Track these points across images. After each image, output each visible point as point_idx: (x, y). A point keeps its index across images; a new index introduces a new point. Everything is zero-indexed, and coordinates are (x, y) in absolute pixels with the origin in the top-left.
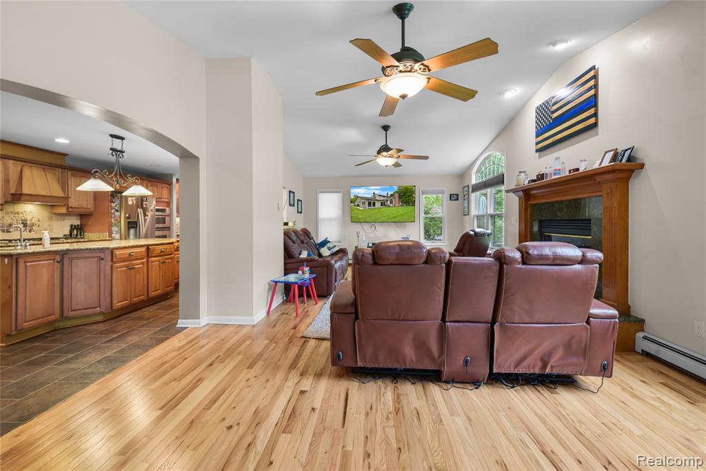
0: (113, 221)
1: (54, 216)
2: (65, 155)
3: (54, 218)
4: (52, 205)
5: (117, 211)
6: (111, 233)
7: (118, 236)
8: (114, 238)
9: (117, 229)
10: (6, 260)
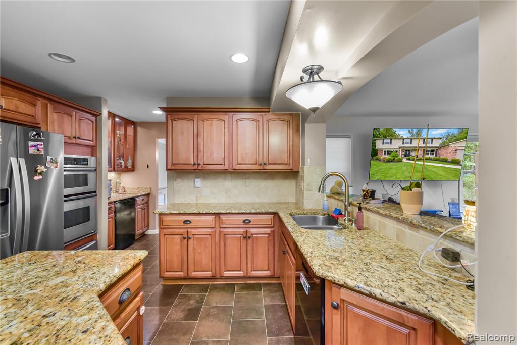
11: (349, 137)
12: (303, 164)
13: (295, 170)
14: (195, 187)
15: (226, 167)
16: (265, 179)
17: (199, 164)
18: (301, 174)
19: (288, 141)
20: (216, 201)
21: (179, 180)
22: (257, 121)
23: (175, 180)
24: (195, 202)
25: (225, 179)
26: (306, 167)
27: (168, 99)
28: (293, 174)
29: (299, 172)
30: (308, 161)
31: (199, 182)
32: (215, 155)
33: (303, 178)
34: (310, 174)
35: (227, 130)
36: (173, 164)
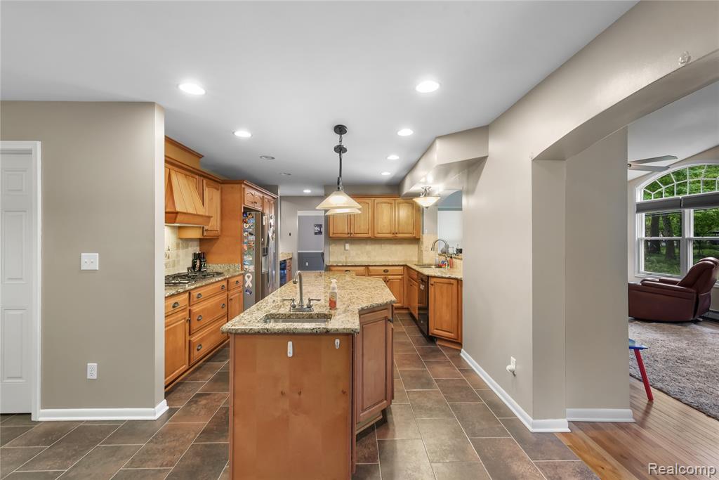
0: (246, 248)
1: (180, 241)
2: (200, 156)
3: (181, 245)
4: (179, 227)
5: (251, 234)
6: (243, 264)
7: (252, 268)
8: (247, 271)
9: (251, 259)
10: (337, 341)
12: (423, 233)
13: (418, 237)
14: (345, 250)
15: (370, 235)
16: (395, 244)
17: (351, 234)
18: (421, 240)
19: (413, 218)
20: (360, 260)
21: (333, 245)
22: (391, 204)
23: (330, 245)
24: (344, 260)
25: (367, 244)
26: (424, 235)
27: (325, 187)
28: (416, 240)
29: (419, 239)
30: (426, 231)
31: (348, 246)
32: (362, 227)
33: (422, 243)
34: (427, 240)
35: (370, 210)
36: (333, 233)
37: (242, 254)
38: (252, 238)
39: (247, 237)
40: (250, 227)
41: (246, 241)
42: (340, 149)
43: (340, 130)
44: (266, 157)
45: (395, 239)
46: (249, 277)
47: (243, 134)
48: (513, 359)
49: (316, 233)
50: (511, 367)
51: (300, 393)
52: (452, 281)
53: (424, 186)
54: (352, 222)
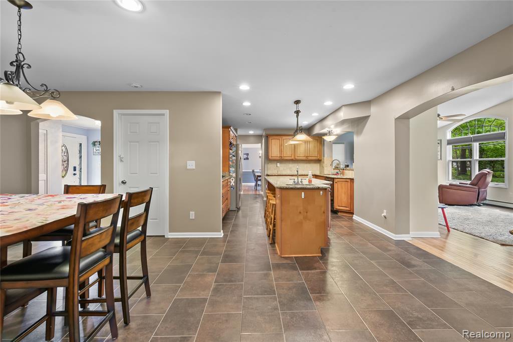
0: (231, 163)
5: (234, 156)
6: (230, 173)
7: (234, 175)
8: (231, 176)
9: (234, 170)
10: (321, 192)
11: (343, 143)
12: (324, 156)
13: (320, 159)
14: (277, 167)
15: (292, 158)
16: (307, 163)
17: (282, 157)
18: (322, 161)
19: (318, 148)
20: (285, 173)
21: (270, 164)
23: (268, 164)
24: (277, 173)
25: (290, 163)
26: (325, 158)
27: (265, 130)
28: (319, 161)
30: (326, 155)
31: (278, 164)
32: (288, 153)
33: (324, 162)
34: (326, 160)
36: (271, 157)
37: (229, 167)
38: (234, 158)
39: (231, 158)
40: (233, 152)
41: (231, 160)
42: (297, 112)
43: (297, 102)
44: (247, 114)
45: (307, 161)
46: (232, 180)
47: (247, 104)
48: (385, 211)
49: (245, 159)
50: (384, 214)
51: (307, 213)
52: (347, 180)
53: (329, 130)
54: (283, 150)
